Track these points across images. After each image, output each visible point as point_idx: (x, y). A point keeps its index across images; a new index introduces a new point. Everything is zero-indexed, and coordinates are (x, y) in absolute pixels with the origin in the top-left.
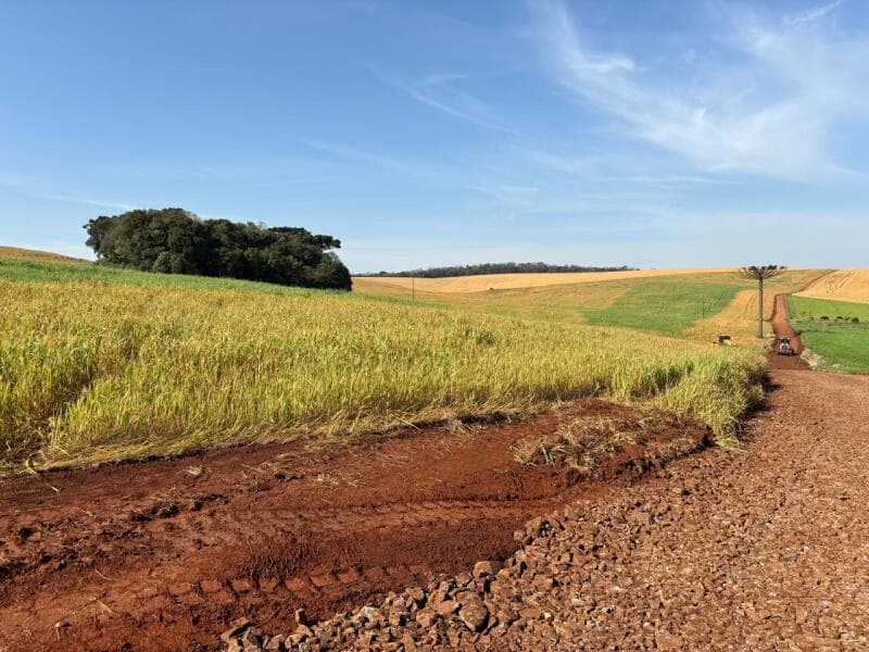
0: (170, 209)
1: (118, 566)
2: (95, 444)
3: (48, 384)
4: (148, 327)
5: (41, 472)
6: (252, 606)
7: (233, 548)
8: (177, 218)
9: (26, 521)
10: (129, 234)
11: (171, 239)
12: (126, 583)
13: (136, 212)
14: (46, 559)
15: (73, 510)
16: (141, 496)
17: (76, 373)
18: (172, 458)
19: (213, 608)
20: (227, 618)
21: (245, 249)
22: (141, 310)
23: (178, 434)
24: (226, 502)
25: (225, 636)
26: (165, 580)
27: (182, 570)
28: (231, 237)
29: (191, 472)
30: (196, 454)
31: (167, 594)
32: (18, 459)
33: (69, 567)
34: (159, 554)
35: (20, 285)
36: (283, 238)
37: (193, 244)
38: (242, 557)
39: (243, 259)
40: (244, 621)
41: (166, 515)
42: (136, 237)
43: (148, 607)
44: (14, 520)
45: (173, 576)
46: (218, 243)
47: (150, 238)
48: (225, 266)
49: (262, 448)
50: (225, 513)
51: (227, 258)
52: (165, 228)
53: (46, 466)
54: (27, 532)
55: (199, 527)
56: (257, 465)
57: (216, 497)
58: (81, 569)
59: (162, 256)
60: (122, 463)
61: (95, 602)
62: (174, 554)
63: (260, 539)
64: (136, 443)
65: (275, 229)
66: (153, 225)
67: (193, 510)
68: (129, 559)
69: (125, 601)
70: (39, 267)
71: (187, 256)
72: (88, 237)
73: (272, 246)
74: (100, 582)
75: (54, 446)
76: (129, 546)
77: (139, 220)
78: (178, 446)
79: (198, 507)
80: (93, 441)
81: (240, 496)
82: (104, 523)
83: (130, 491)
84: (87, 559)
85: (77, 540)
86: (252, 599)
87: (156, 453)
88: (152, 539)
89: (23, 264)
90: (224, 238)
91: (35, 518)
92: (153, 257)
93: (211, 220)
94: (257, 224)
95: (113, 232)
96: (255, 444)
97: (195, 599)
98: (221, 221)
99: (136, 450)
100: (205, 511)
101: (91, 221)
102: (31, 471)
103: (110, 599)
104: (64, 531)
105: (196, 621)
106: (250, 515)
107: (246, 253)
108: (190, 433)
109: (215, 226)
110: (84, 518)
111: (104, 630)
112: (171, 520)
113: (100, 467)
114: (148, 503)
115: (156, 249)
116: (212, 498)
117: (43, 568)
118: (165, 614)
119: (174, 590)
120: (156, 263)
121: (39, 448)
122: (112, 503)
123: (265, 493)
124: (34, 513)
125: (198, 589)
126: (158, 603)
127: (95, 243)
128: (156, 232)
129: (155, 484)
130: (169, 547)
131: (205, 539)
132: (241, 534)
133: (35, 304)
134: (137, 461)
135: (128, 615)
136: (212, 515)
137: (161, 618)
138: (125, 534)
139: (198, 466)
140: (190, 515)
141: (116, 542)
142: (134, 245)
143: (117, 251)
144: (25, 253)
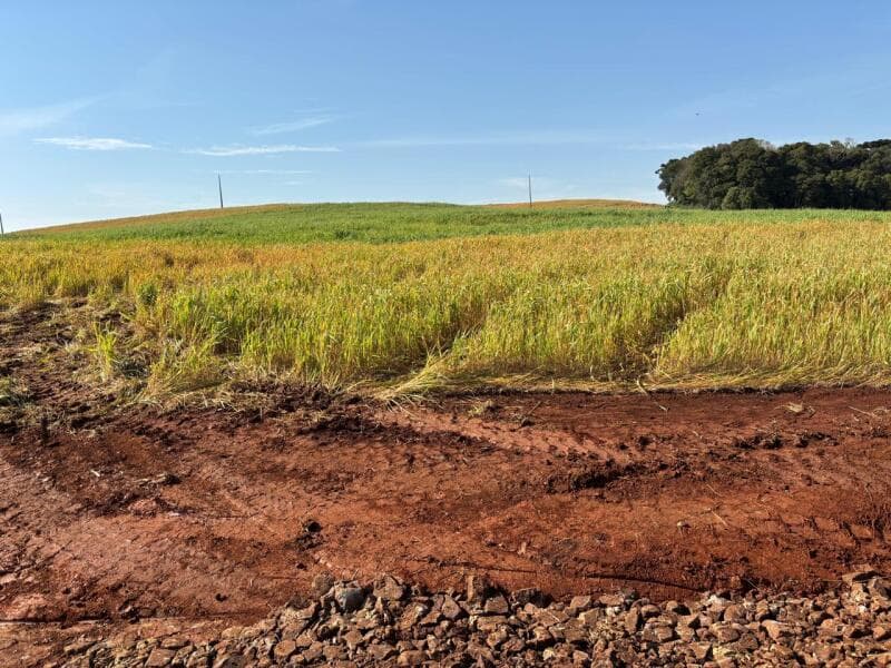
0: (741, 140)
1: (728, 485)
2: (694, 371)
3: (647, 315)
4: (731, 263)
5: (650, 392)
6: (876, 556)
7: (850, 492)
8: (749, 149)
9: (643, 431)
10: (698, 173)
11: (740, 174)
12: (736, 502)
13: (704, 150)
14: (663, 467)
15: (680, 429)
16: (741, 425)
17: (670, 306)
18: (768, 392)
19: (831, 547)
20: (847, 561)
21: (827, 173)
22: (720, 246)
23: (773, 369)
24: (836, 444)
25: (848, 578)
26: (777, 508)
27: (793, 503)
28: (811, 162)
29: (791, 408)
30: (795, 390)
31: (779, 520)
32: (630, 378)
33: (683, 477)
34: (766, 482)
35: (611, 231)
36: (876, 154)
37: (765, 175)
38: (859, 504)
39: (825, 185)
40: (868, 569)
41: (768, 446)
42: (704, 175)
43: (761, 529)
44: (633, 429)
45: (784, 506)
46: (795, 170)
47: (719, 175)
48: (803, 195)
49: (872, 391)
50: (836, 455)
51: (804, 186)
52: (734, 163)
53: (653, 388)
54: (644, 441)
55: (807, 464)
56: (869, 410)
57: (823, 436)
58: (695, 481)
59: (730, 193)
60: (719, 391)
61: (709, 512)
62: (783, 485)
63: (880, 489)
64: (732, 374)
65: (866, 145)
66: (722, 160)
67: (798, 446)
68: (737, 480)
69: (739, 519)
70: (623, 214)
71: (759, 190)
72: (660, 181)
73: (862, 166)
74: (713, 496)
75: (658, 371)
76: (736, 468)
77: (708, 157)
78: (775, 381)
79: (803, 444)
80: (692, 369)
81: (851, 440)
82: (710, 445)
83: (730, 419)
84: (699, 473)
85: (688, 455)
86: (874, 548)
87: (752, 386)
88: (757, 467)
89: (609, 213)
90: (802, 164)
91: (649, 430)
92: (721, 195)
93: (787, 146)
94: (843, 142)
95: (683, 174)
96: (864, 387)
97: (809, 533)
98: (799, 145)
99: (732, 381)
100: (812, 449)
101: (663, 165)
102: (642, 390)
103: (723, 513)
104: (675, 445)
105: (813, 555)
106: (866, 462)
107: (829, 177)
108: (786, 368)
109: (791, 152)
110: (691, 437)
111: (720, 539)
112: (776, 452)
113: (700, 393)
114: (750, 431)
115: (725, 186)
116: (819, 437)
117: (661, 473)
118: (779, 540)
119: (785, 517)
120: (725, 200)
121: (646, 371)
122: (715, 427)
123: (883, 440)
124: (648, 427)
125: (812, 523)
126: (771, 527)
127: (666, 187)
128: (725, 167)
129: (752, 414)
130: (776, 477)
131: (817, 478)
132: (857, 479)
133: (626, 246)
134: (733, 392)
135: (742, 531)
136: (821, 454)
137: (776, 543)
138: (730, 457)
139: (799, 403)
140: (796, 450)
141: (723, 463)
142: (703, 184)
143: (686, 192)
144: (607, 203)
